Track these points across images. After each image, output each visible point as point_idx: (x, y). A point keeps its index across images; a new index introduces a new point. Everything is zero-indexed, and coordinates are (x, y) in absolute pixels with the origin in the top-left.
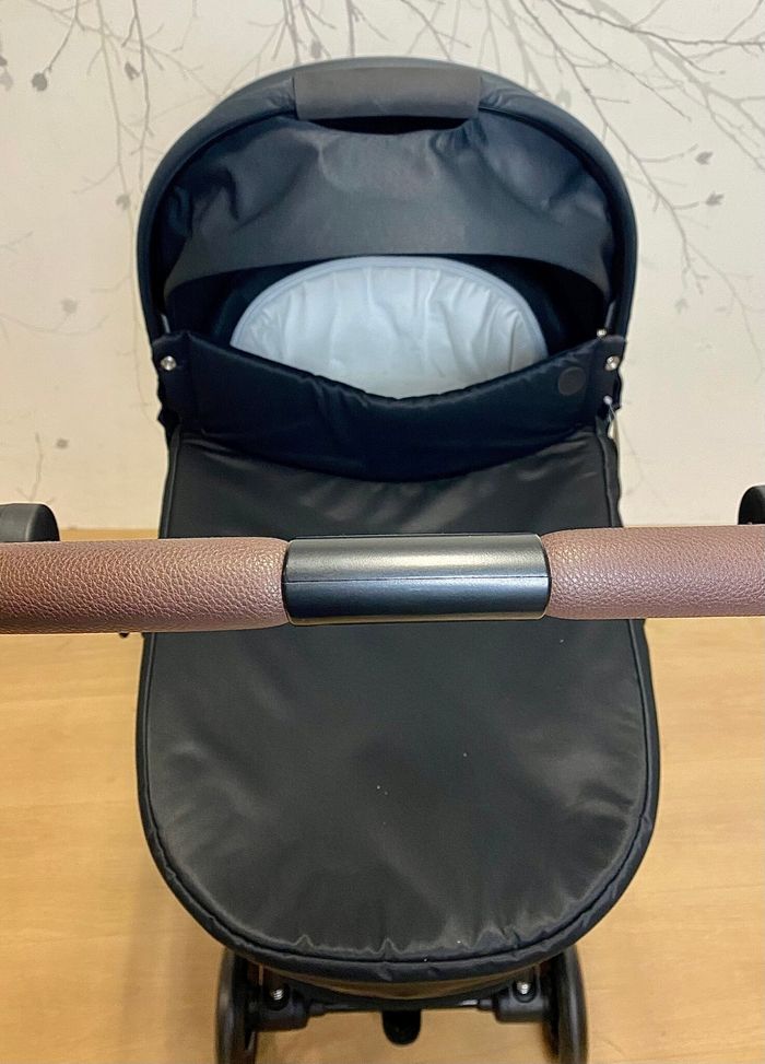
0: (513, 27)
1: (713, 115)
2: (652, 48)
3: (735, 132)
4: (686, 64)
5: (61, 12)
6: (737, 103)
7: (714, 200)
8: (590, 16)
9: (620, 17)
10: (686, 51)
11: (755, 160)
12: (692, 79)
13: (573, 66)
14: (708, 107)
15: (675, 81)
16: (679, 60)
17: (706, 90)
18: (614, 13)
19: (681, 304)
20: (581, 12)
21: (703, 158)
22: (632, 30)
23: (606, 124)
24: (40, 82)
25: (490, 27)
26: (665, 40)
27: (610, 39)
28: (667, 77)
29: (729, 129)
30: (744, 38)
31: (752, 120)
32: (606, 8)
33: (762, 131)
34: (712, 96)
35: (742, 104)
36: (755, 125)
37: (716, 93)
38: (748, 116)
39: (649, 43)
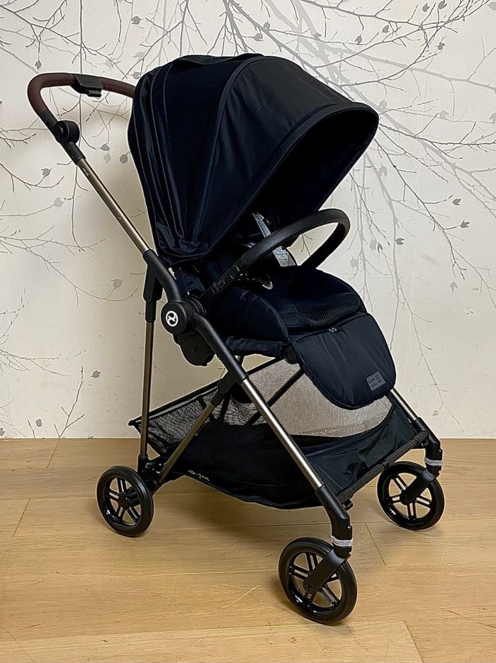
1: (459, 179)
2: (425, 146)
3: (470, 188)
4: (443, 154)
6: (470, 173)
7: (464, 225)
8: (395, 131)
9: (408, 131)
10: (443, 148)
11: (483, 203)
12: (446, 161)
13: (387, 155)
14: (456, 175)
15: (438, 163)
16: (439, 152)
17: (454, 167)
18: (406, 129)
19: (453, 285)
20: (390, 129)
21: (456, 202)
22: (415, 138)
23: (406, 184)
24: (124, 159)
26: (432, 143)
27: (404, 142)
28: (433, 160)
29: (468, 187)
30: (469, 142)
31: (479, 182)
32: (402, 127)
33: (485, 188)
34: (456, 170)
35: (473, 174)
36: (481, 185)
37: (459, 168)
38: (476, 180)
39: (424, 144)
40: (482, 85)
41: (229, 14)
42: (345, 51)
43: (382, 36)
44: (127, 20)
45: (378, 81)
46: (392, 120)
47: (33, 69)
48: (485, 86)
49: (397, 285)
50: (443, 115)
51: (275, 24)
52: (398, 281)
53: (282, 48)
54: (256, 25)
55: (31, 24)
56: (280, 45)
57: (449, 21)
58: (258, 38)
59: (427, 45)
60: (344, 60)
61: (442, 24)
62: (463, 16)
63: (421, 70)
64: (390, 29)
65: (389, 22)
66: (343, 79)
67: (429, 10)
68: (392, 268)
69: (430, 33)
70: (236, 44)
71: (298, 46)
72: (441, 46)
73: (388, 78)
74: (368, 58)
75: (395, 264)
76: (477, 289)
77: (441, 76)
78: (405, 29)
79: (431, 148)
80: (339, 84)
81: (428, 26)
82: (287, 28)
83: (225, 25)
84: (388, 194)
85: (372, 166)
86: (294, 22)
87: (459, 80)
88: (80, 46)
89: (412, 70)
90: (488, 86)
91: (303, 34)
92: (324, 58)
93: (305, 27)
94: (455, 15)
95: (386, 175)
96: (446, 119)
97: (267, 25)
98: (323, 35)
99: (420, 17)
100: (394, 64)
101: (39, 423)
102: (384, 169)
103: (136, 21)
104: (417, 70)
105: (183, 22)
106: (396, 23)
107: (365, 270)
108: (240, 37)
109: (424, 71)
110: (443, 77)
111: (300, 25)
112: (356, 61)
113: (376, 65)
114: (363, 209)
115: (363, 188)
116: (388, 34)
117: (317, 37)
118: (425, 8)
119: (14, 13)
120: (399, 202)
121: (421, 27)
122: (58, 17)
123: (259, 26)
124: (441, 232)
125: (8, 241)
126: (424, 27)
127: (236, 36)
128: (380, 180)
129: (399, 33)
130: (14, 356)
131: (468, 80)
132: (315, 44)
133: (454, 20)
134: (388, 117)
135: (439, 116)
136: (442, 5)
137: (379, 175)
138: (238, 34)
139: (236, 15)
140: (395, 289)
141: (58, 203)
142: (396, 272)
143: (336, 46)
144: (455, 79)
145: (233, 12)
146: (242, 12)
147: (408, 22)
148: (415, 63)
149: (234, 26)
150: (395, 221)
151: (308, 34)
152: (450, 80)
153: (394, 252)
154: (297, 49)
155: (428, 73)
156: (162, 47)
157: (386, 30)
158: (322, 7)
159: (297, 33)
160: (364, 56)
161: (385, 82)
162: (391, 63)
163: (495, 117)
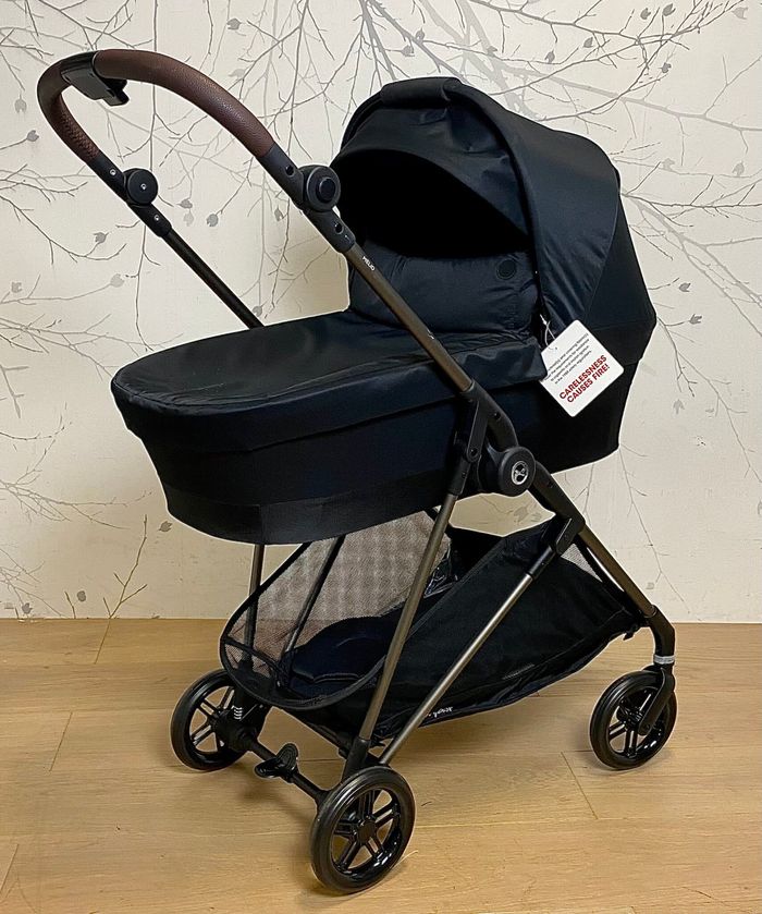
1: (688, 255)
2: (642, 208)
3: (704, 268)
4: (666, 219)
5: (237, 173)
6: (704, 248)
7: (695, 320)
10: (665, 210)
11: (722, 289)
12: (671, 230)
14: (683, 250)
15: (659, 232)
16: (660, 216)
17: (681, 238)
19: (678, 405)
21: (684, 288)
22: (627, 196)
24: (213, 220)
26: (650, 204)
28: (653, 228)
29: (700, 267)
30: (703, 204)
31: (716, 260)
33: (725, 268)
34: (685, 242)
35: (708, 249)
36: (719, 264)
37: (689, 240)
38: (712, 257)
39: (639, 205)
40: (722, 124)
41: (366, 17)
42: (531, 73)
43: (583, 53)
44: (221, 23)
45: (577, 116)
48: (726, 125)
50: (667, 165)
51: (433, 33)
53: (441, 68)
54: (405, 34)
55: (83, 27)
56: (438, 62)
57: (678, 33)
58: (407, 52)
59: (647, 67)
60: (529, 86)
61: (669, 37)
62: (697, 27)
64: (594, 43)
65: (593, 32)
66: (527, 111)
67: (650, 18)
69: (651, 49)
70: (377, 60)
71: (463, 65)
72: (666, 68)
73: (590, 112)
74: (562, 82)
76: (711, 411)
77: (665, 110)
78: (616, 44)
79: (649, 211)
81: (648, 40)
82: (449, 39)
83: (361, 33)
86: (458, 29)
87: (691, 116)
89: (625, 101)
90: (731, 126)
91: (472, 49)
92: (501, 82)
93: (474, 38)
94: (686, 25)
96: (671, 171)
97: (421, 34)
98: (500, 49)
99: (637, 27)
100: (599, 92)
101: (82, 597)
103: (234, 24)
104: (632, 101)
105: (300, 27)
106: (603, 34)
108: (382, 50)
109: (641, 102)
110: (668, 112)
111: (467, 36)
112: (543, 86)
113: (573, 93)
116: (592, 49)
117: (491, 52)
118: (645, 15)
119: (60, 11)
121: (638, 41)
122: (123, 17)
123: (409, 36)
124: (663, 331)
125: (43, 335)
126: (642, 41)
127: (376, 49)
129: (608, 49)
130: (47, 500)
131: (703, 117)
132: (487, 62)
133: (685, 31)
135: (661, 166)
136: (668, 11)
138: (380, 45)
139: (377, 19)
141: (117, 282)
143: (518, 65)
144: (685, 115)
145: (372, 15)
146: (385, 15)
147: (619, 34)
148: (629, 90)
149: (373, 35)
151: (479, 48)
152: (679, 115)
154: (463, 69)
155: (647, 105)
156: (270, 62)
157: (588, 44)
158: (499, 10)
159: (463, 46)
160: (556, 80)
161: (585, 116)
162: (593, 90)
163: (740, 168)
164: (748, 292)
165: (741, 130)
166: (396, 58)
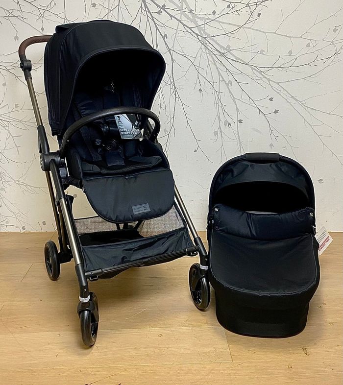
0: (215, 64)
1: (272, 87)
3: (279, 91)
4: (262, 73)
6: (278, 83)
7: (276, 112)
8: (235, 61)
9: (243, 61)
10: (262, 70)
11: (286, 99)
12: (264, 77)
13: (232, 74)
14: (270, 85)
15: (260, 78)
16: (260, 72)
17: (269, 80)
18: (241, 60)
19: (271, 145)
20: (233, 60)
21: (271, 99)
22: (246, 64)
23: (242, 90)
25: (209, 64)
26: (256, 67)
27: (241, 67)
28: (257, 76)
29: (277, 91)
30: (277, 67)
32: (239, 59)
33: (287, 91)
34: (270, 82)
35: (280, 84)
36: (284, 89)
37: (272, 81)
38: (282, 87)
39: (252, 68)
40: (283, 35)
42: (207, 19)
43: (227, 10)
44: (89, 4)
45: (226, 35)
46: (233, 55)
47: (39, 31)
48: (285, 36)
49: (240, 146)
50: (262, 52)
51: (169, 5)
52: (240, 143)
53: (173, 18)
54: (158, 6)
55: (38, 8)
56: (171, 16)
58: (159, 13)
59: (252, 15)
60: (206, 24)
61: (259, 3)
63: (248, 28)
64: (231, 6)
65: (230, 2)
66: (206, 33)
68: (237, 136)
69: (253, 8)
70: (148, 16)
71: (181, 17)
72: (259, 15)
73: (230, 33)
74: (219, 22)
75: (238, 134)
76: (285, 147)
77: (260, 31)
78: (239, 6)
79: (255, 70)
80: (204, 36)
81: (252, 4)
82: (175, 7)
83: (141, 6)
84: (233, 96)
85: (224, 80)
86: (178, 4)
87: (270, 33)
88: (64, 19)
89: (244, 28)
90: (286, 36)
91: (184, 10)
92: (196, 22)
93: (184, 6)
95: (231, 85)
96: (264, 54)
97: (164, 6)
98: (195, 11)
100: (234, 25)
101: (44, 223)
102: (230, 82)
103: (94, 5)
104: (246, 28)
105: (119, 5)
106: (234, 3)
107: (222, 137)
108: (150, 12)
109: (250, 28)
111: (182, 5)
112: (212, 24)
113: (224, 26)
114: (220, 104)
115: (219, 92)
116: (230, 9)
117: (191, 11)
119: (30, 3)
120: (239, 100)
121: (248, 5)
122: (53, 4)
124: (263, 116)
125: (27, 123)
126: (249, 5)
127: (147, 12)
128: (228, 88)
129: (236, 9)
130: (30, 186)
131: (275, 33)
132: (190, 15)
133: (265, 1)
134: (231, 54)
135: (259, 52)
137: (227, 85)
140: (239, 147)
142: (239, 138)
143: (202, 16)
144: (268, 33)
147: (240, 3)
148: (245, 24)
149: (146, 6)
150: (238, 110)
151: (187, 10)
152: (265, 33)
153: (238, 127)
154: (181, 18)
155: (253, 29)
157: (228, 7)
159: (180, 10)
160: (217, 21)
161: (229, 35)
162: (232, 24)
163: (290, 52)
164: (297, 100)
165: (290, 37)
166: (155, 15)
